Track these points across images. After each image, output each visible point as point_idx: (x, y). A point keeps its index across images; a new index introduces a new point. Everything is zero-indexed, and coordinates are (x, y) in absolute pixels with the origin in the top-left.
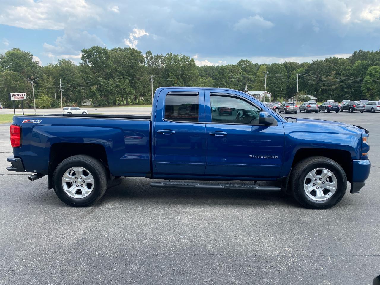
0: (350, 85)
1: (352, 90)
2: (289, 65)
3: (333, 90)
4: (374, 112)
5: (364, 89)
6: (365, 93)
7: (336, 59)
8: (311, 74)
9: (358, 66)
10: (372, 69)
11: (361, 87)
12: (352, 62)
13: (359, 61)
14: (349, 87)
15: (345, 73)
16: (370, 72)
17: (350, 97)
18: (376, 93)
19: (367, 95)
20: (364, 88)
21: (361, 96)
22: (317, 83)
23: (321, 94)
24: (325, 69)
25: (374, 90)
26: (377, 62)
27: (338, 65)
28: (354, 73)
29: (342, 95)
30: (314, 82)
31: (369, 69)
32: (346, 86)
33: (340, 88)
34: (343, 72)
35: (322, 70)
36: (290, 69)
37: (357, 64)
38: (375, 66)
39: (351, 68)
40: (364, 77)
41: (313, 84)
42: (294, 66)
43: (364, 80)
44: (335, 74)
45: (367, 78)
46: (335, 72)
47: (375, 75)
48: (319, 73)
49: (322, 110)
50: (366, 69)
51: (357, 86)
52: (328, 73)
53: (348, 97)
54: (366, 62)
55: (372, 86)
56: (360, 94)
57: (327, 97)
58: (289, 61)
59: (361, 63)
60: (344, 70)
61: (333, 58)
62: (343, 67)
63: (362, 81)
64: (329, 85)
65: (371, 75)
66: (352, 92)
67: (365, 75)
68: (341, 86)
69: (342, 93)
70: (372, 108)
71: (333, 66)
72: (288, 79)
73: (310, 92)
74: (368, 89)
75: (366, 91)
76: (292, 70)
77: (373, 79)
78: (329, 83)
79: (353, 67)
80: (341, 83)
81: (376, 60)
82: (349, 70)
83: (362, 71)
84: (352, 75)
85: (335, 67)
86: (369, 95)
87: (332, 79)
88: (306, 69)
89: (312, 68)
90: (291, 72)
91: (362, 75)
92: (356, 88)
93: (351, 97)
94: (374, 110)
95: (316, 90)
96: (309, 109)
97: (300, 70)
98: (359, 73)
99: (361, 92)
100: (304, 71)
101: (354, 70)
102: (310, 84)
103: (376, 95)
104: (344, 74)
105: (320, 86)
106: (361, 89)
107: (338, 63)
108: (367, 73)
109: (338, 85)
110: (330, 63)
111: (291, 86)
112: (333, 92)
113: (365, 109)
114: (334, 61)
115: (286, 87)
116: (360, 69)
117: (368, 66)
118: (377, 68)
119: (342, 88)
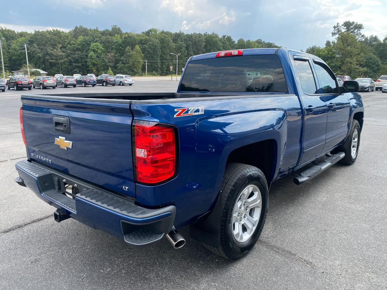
0: (77, 60)
1: (80, 65)
2: (6, 32)
3: (62, 64)
4: (123, 85)
5: (90, 64)
6: (91, 68)
7: (59, 32)
8: (35, 45)
9: (81, 41)
10: (94, 46)
11: (87, 62)
12: (74, 36)
13: (81, 37)
14: (77, 61)
15: (70, 46)
16: (93, 48)
17: (78, 71)
18: (100, 68)
19: (93, 70)
20: (90, 62)
21: (88, 70)
22: (44, 56)
23: (50, 68)
24: (49, 41)
25: (99, 65)
26: (97, 39)
27: (62, 38)
28: (79, 48)
29: (71, 70)
30: (40, 55)
31: (91, 46)
32: (73, 61)
33: (67, 62)
34: (68, 46)
35: (46, 42)
36: (9, 38)
37: (80, 39)
38: (97, 43)
39: (75, 43)
40: (88, 52)
41: (40, 57)
42: (13, 35)
43: (89, 56)
44: (61, 48)
45: (91, 53)
46: (60, 45)
47: (98, 51)
48: (44, 45)
49: (78, 84)
50: (89, 45)
51: (84, 61)
52: (54, 46)
53: (77, 71)
54: (88, 38)
55: (97, 61)
56: (87, 69)
57: (57, 71)
58: (5, 28)
59: (84, 39)
60: (69, 43)
61: (55, 30)
62: (68, 41)
63: (87, 56)
64: (56, 59)
65: (94, 51)
66: (80, 66)
67: (89, 51)
68: (69, 60)
69: (70, 67)
70: (121, 82)
71: (57, 39)
72: (9, 49)
73: (38, 65)
74: (94, 64)
75: (92, 66)
76: (11, 39)
77: (96, 54)
78: (56, 57)
79: (76, 41)
80: (69, 57)
81: (96, 38)
82: (74, 44)
83: (85, 46)
84: (78, 49)
85: (59, 40)
86: (95, 70)
87: (58, 52)
88: (29, 40)
89: (35, 39)
90: (9, 41)
91: (87, 51)
92: (83, 63)
93: (80, 71)
94: (122, 83)
95: (44, 63)
96: (68, 83)
97: (22, 40)
98: (83, 48)
99: (88, 67)
100: (26, 41)
101: (79, 45)
102: (36, 57)
103: (101, 70)
104: (69, 48)
105: (48, 60)
106: (88, 64)
107: (61, 36)
108: (90, 49)
109: (66, 59)
110: (53, 35)
111: (13, 58)
112: (61, 66)
113: (116, 83)
114: (57, 34)
115: (8, 58)
116: (84, 45)
117: (90, 42)
118: (98, 45)
119: (70, 63)
